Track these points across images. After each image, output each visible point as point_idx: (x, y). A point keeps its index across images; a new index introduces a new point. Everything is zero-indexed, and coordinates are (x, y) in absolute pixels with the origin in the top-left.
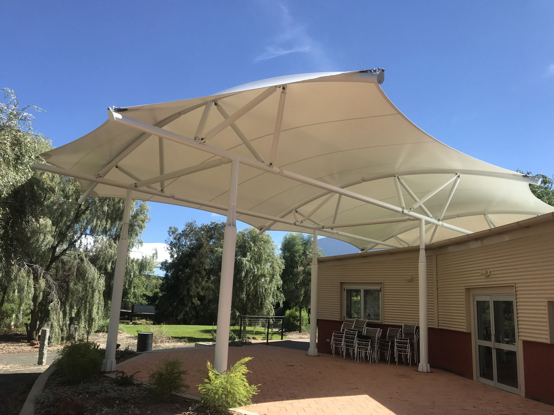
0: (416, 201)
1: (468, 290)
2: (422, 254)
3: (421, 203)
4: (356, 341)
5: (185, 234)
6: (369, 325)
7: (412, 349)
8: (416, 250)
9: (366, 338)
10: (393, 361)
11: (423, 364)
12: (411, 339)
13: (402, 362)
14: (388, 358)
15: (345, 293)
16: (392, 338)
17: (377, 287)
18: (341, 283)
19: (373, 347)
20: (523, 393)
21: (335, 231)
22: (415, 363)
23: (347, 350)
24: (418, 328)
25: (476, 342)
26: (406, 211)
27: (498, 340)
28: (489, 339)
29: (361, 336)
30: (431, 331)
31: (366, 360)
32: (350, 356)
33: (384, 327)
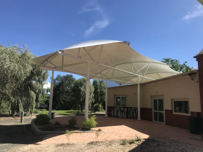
0: (137, 71)
1: (151, 96)
2: (139, 86)
3: (139, 71)
4: (119, 112)
5: (57, 79)
6: (123, 107)
7: (136, 114)
8: (137, 85)
9: (122, 111)
10: (130, 118)
11: (139, 118)
12: (136, 111)
13: (133, 118)
14: (129, 117)
15: (116, 98)
16: (130, 111)
17: (125, 96)
18: (115, 95)
19: (124, 114)
20: (165, 124)
21: (112, 79)
22: (136, 118)
23: (117, 115)
24: (137, 108)
25: (153, 111)
26: (134, 74)
27: (159, 110)
28: (157, 110)
29: (121, 111)
30: (141, 109)
31: (122, 118)
32: (117, 117)
33: (128, 108)
